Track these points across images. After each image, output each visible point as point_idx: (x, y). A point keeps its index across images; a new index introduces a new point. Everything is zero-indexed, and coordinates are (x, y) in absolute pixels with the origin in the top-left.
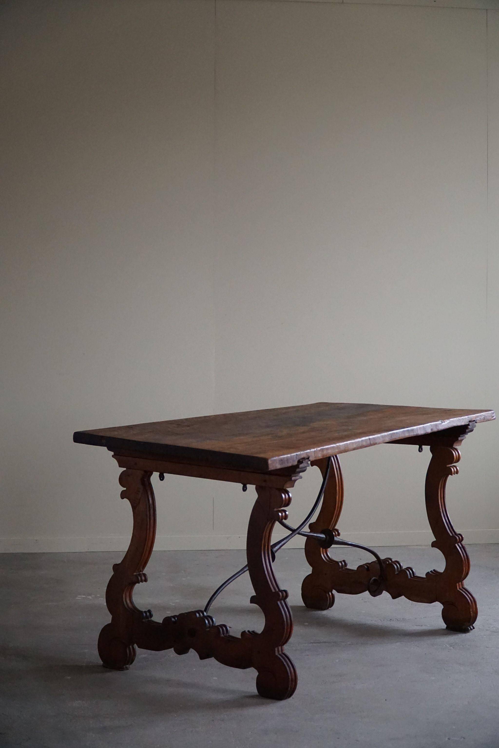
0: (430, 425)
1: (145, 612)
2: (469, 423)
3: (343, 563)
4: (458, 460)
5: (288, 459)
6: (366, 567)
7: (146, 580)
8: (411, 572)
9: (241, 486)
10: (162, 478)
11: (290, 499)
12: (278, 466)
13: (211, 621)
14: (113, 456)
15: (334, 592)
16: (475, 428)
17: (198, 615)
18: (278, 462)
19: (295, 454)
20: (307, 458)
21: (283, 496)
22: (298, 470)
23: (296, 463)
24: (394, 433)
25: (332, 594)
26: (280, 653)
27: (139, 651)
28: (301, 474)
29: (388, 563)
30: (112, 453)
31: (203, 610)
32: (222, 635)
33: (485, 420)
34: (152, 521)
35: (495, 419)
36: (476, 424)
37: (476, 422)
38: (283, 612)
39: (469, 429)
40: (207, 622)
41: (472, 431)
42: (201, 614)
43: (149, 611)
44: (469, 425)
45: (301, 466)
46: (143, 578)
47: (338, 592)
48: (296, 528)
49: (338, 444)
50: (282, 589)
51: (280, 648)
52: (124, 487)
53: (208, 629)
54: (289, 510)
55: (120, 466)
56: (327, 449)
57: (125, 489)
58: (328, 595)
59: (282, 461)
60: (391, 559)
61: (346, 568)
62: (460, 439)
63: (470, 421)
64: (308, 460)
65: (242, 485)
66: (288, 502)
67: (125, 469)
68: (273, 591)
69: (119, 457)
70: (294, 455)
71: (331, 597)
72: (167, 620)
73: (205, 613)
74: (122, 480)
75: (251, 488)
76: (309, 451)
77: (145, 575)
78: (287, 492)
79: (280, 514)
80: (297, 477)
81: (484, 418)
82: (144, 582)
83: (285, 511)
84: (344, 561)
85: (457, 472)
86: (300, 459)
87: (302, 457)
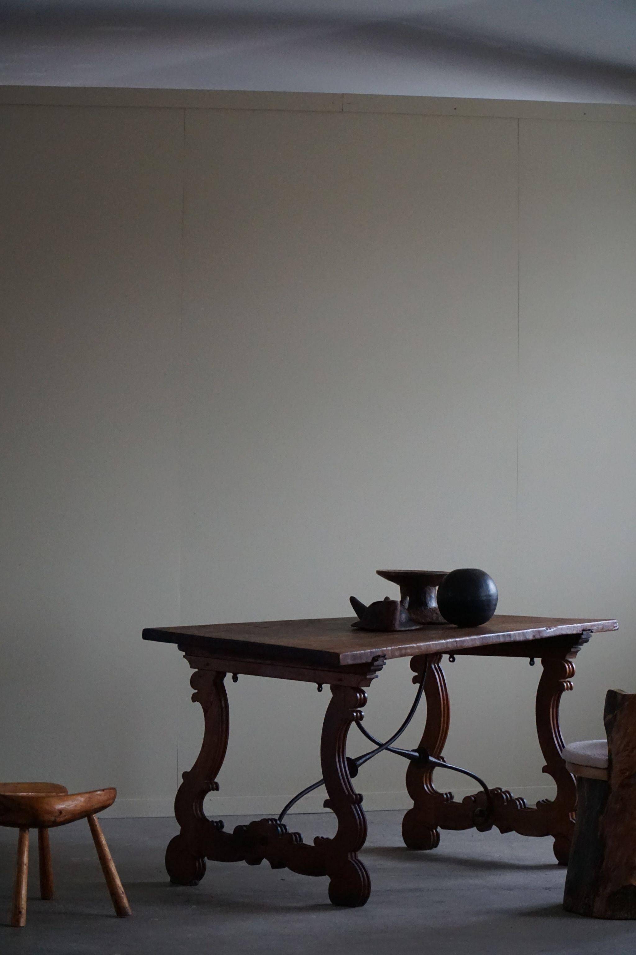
0: (532, 631)
1: (216, 822)
2: (582, 633)
3: (449, 795)
4: (572, 674)
5: (361, 655)
6: (473, 799)
7: (217, 789)
8: (522, 802)
9: (315, 685)
10: (235, 679)
11: (365, 699)
12: (350, 662)
13: (284, 829)
14: (184, 657)
15: (439, 829)
16: (590, 639)
17: (270, 822)
18: (350, 657)
19: (370, 651)
20: (383, 656)
21: (358, 695)
22: (372, 668)
23: (370, 660)
24: (486, 637)
25: (436, 831)
26: (354, 858)
27: (209, 863)
28: (377, 673)
29: (496, 792)
30: (184, 653)
31: (277, 817)
32: (295, 843)
33: (603, 630)
34: (224, 725)
35: (618, 629)
36: (592, 634)
37: (592, 632)
38: (356, 815)
39: (582, 639)
40: (279, 829)
41: (587, 641)
42: (274, 823)
43: (221, 822)
44: (582, 634)
45: (376, 663)
46: (215, 786)
47: (443, 828)
48: (384, 743)
49: (418, 644)
50: (357, 793)
51: (353, 855)
52: (195, 689)
53: (281, 837)
54: (364, 710)
55: (192, 667)
56: (406, 648)
57: (196, 691)
58: (431, 833)
59: (354, 657)
60: (500, 789)
61: (452, 801)
62: (572, 650)
63: (584, 630)
64: (384, 658)
65: (317, 685)
66: (363, 702)
67: (196, 670)
68: (347, 793)
69: (190, 657)
70: (368, 652)
71: (435, 834)
72: (239, 829)
73: (278, 822)
74: (194, 682)
75: (326, 687)
76: (385, 649)
77: (216, 784)
78: (363, 692)
79: (355, 714)
80: (373, 676)
81: (603, 628)
82: (215, 791)
83: (360, 712)
84: (450, 793)
85: (571, 688)
86: (375, 656)
87: (378, 654)
